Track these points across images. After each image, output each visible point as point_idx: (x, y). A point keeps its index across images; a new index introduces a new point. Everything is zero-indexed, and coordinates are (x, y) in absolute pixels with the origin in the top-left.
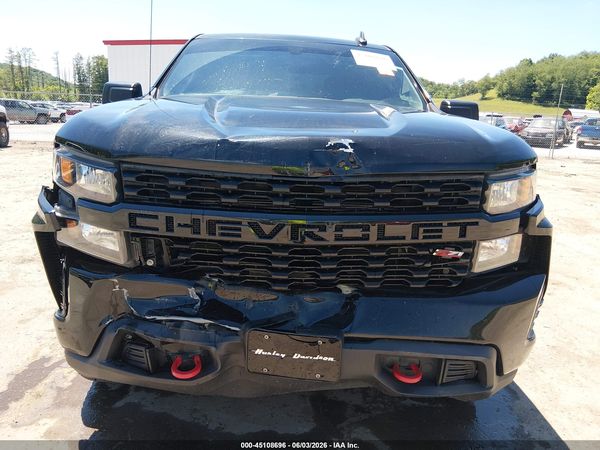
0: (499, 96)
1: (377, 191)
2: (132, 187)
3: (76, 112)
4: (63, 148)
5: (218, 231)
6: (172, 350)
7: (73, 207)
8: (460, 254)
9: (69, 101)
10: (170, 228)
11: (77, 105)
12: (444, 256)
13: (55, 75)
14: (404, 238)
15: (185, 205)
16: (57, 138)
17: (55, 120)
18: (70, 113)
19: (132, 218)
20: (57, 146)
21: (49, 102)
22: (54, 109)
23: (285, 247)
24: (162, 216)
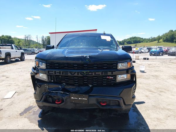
0: (163, 41)
1: (94, 65)
2: (49, 66)
3: (42, 51)
4: (37, 59)
5: (64, 74)
6: (56, 98)
7: (38, 71)
8: (113, 78)
9: (40, 48)
10: (55, 73)
11: (42, 49)
12: (109, 78)
13: (37, 41)
14: (100, 74)
15: (58, 69)
16: (36, 57)
17: (36, 54)
18: (40, 51)
19: (48, 72)
20: (35, 59)
21: (35, 49)
22: (36, 50)
23: (77, 77)
24: (54, 71)
